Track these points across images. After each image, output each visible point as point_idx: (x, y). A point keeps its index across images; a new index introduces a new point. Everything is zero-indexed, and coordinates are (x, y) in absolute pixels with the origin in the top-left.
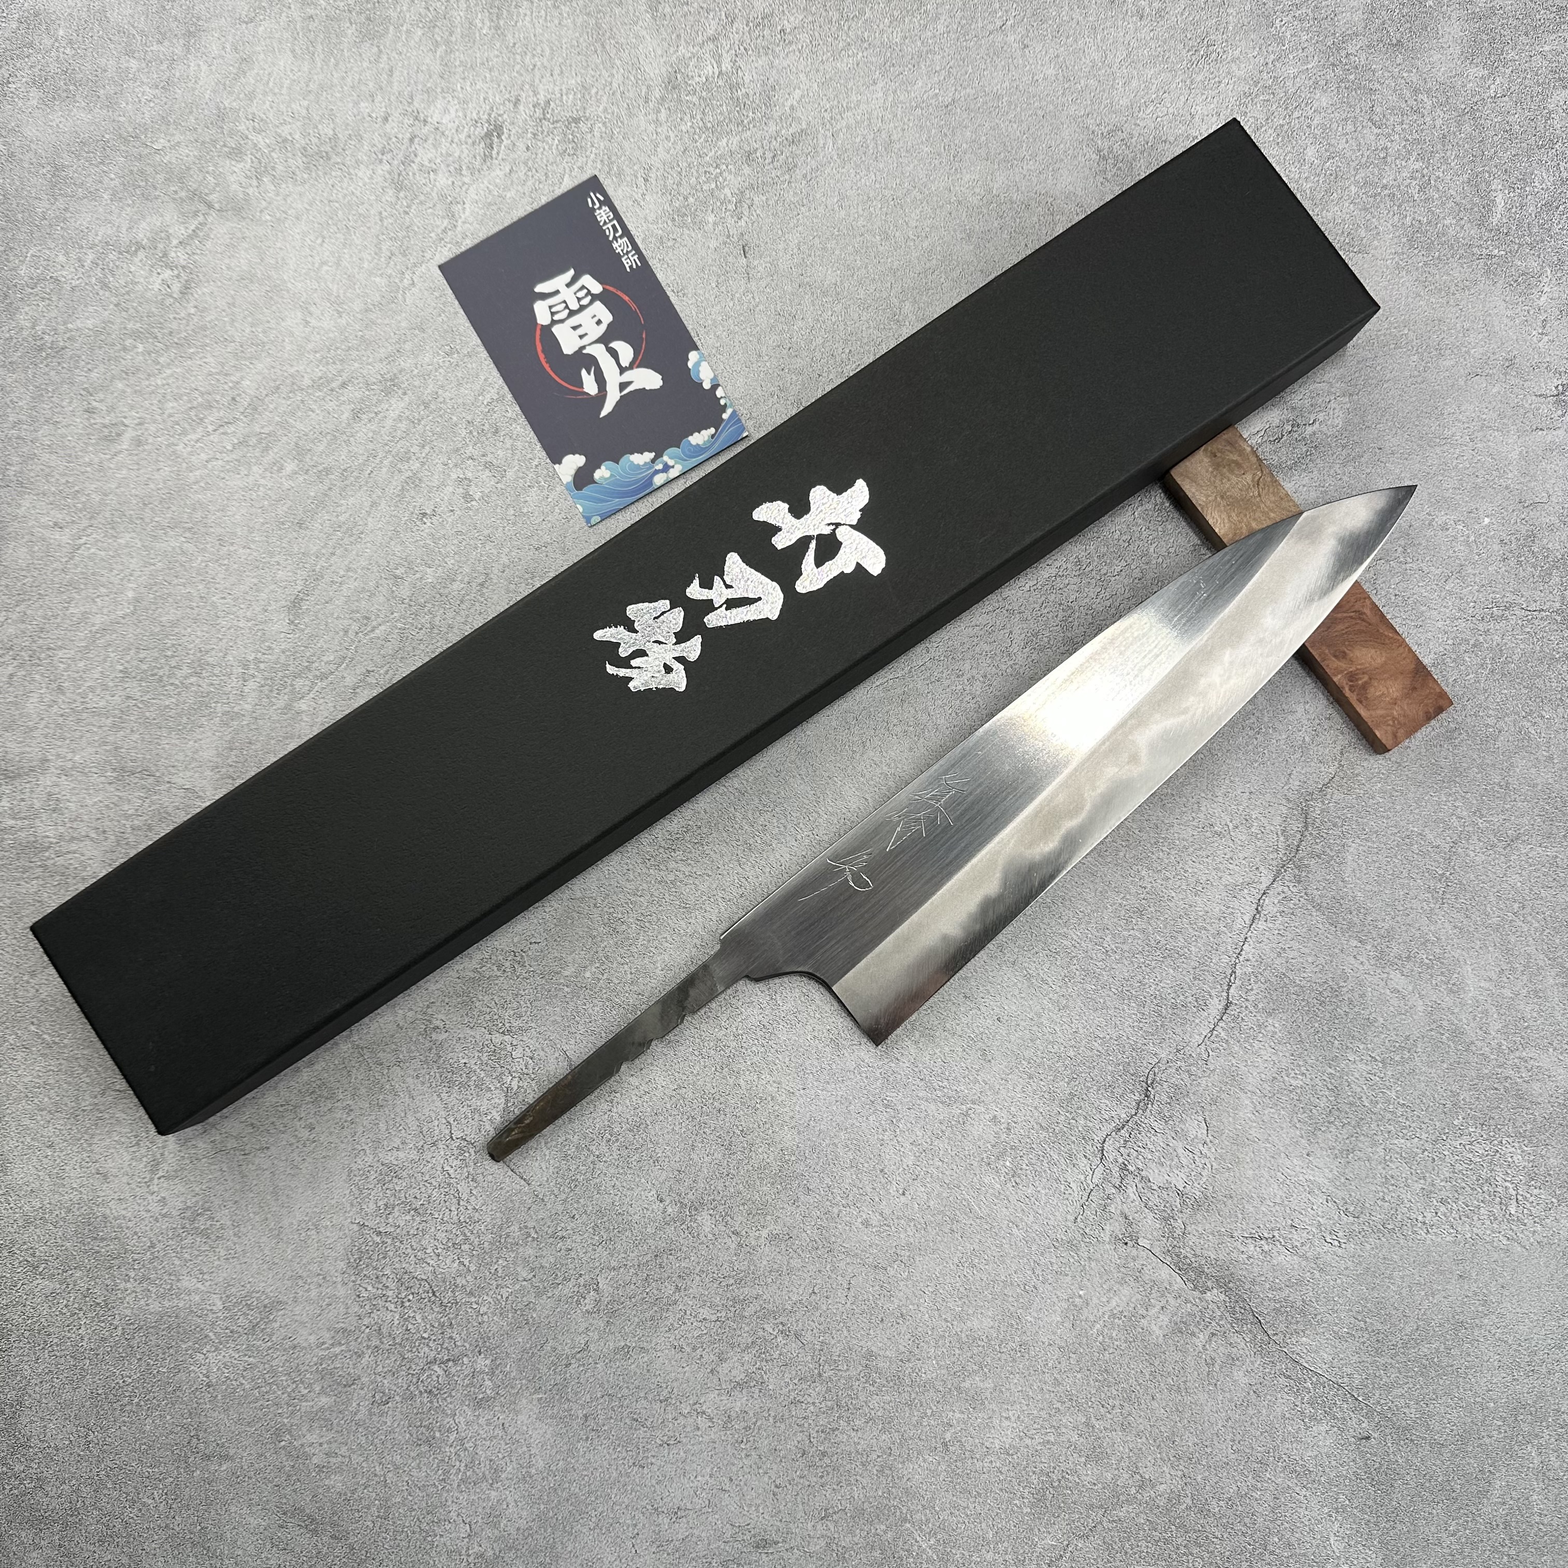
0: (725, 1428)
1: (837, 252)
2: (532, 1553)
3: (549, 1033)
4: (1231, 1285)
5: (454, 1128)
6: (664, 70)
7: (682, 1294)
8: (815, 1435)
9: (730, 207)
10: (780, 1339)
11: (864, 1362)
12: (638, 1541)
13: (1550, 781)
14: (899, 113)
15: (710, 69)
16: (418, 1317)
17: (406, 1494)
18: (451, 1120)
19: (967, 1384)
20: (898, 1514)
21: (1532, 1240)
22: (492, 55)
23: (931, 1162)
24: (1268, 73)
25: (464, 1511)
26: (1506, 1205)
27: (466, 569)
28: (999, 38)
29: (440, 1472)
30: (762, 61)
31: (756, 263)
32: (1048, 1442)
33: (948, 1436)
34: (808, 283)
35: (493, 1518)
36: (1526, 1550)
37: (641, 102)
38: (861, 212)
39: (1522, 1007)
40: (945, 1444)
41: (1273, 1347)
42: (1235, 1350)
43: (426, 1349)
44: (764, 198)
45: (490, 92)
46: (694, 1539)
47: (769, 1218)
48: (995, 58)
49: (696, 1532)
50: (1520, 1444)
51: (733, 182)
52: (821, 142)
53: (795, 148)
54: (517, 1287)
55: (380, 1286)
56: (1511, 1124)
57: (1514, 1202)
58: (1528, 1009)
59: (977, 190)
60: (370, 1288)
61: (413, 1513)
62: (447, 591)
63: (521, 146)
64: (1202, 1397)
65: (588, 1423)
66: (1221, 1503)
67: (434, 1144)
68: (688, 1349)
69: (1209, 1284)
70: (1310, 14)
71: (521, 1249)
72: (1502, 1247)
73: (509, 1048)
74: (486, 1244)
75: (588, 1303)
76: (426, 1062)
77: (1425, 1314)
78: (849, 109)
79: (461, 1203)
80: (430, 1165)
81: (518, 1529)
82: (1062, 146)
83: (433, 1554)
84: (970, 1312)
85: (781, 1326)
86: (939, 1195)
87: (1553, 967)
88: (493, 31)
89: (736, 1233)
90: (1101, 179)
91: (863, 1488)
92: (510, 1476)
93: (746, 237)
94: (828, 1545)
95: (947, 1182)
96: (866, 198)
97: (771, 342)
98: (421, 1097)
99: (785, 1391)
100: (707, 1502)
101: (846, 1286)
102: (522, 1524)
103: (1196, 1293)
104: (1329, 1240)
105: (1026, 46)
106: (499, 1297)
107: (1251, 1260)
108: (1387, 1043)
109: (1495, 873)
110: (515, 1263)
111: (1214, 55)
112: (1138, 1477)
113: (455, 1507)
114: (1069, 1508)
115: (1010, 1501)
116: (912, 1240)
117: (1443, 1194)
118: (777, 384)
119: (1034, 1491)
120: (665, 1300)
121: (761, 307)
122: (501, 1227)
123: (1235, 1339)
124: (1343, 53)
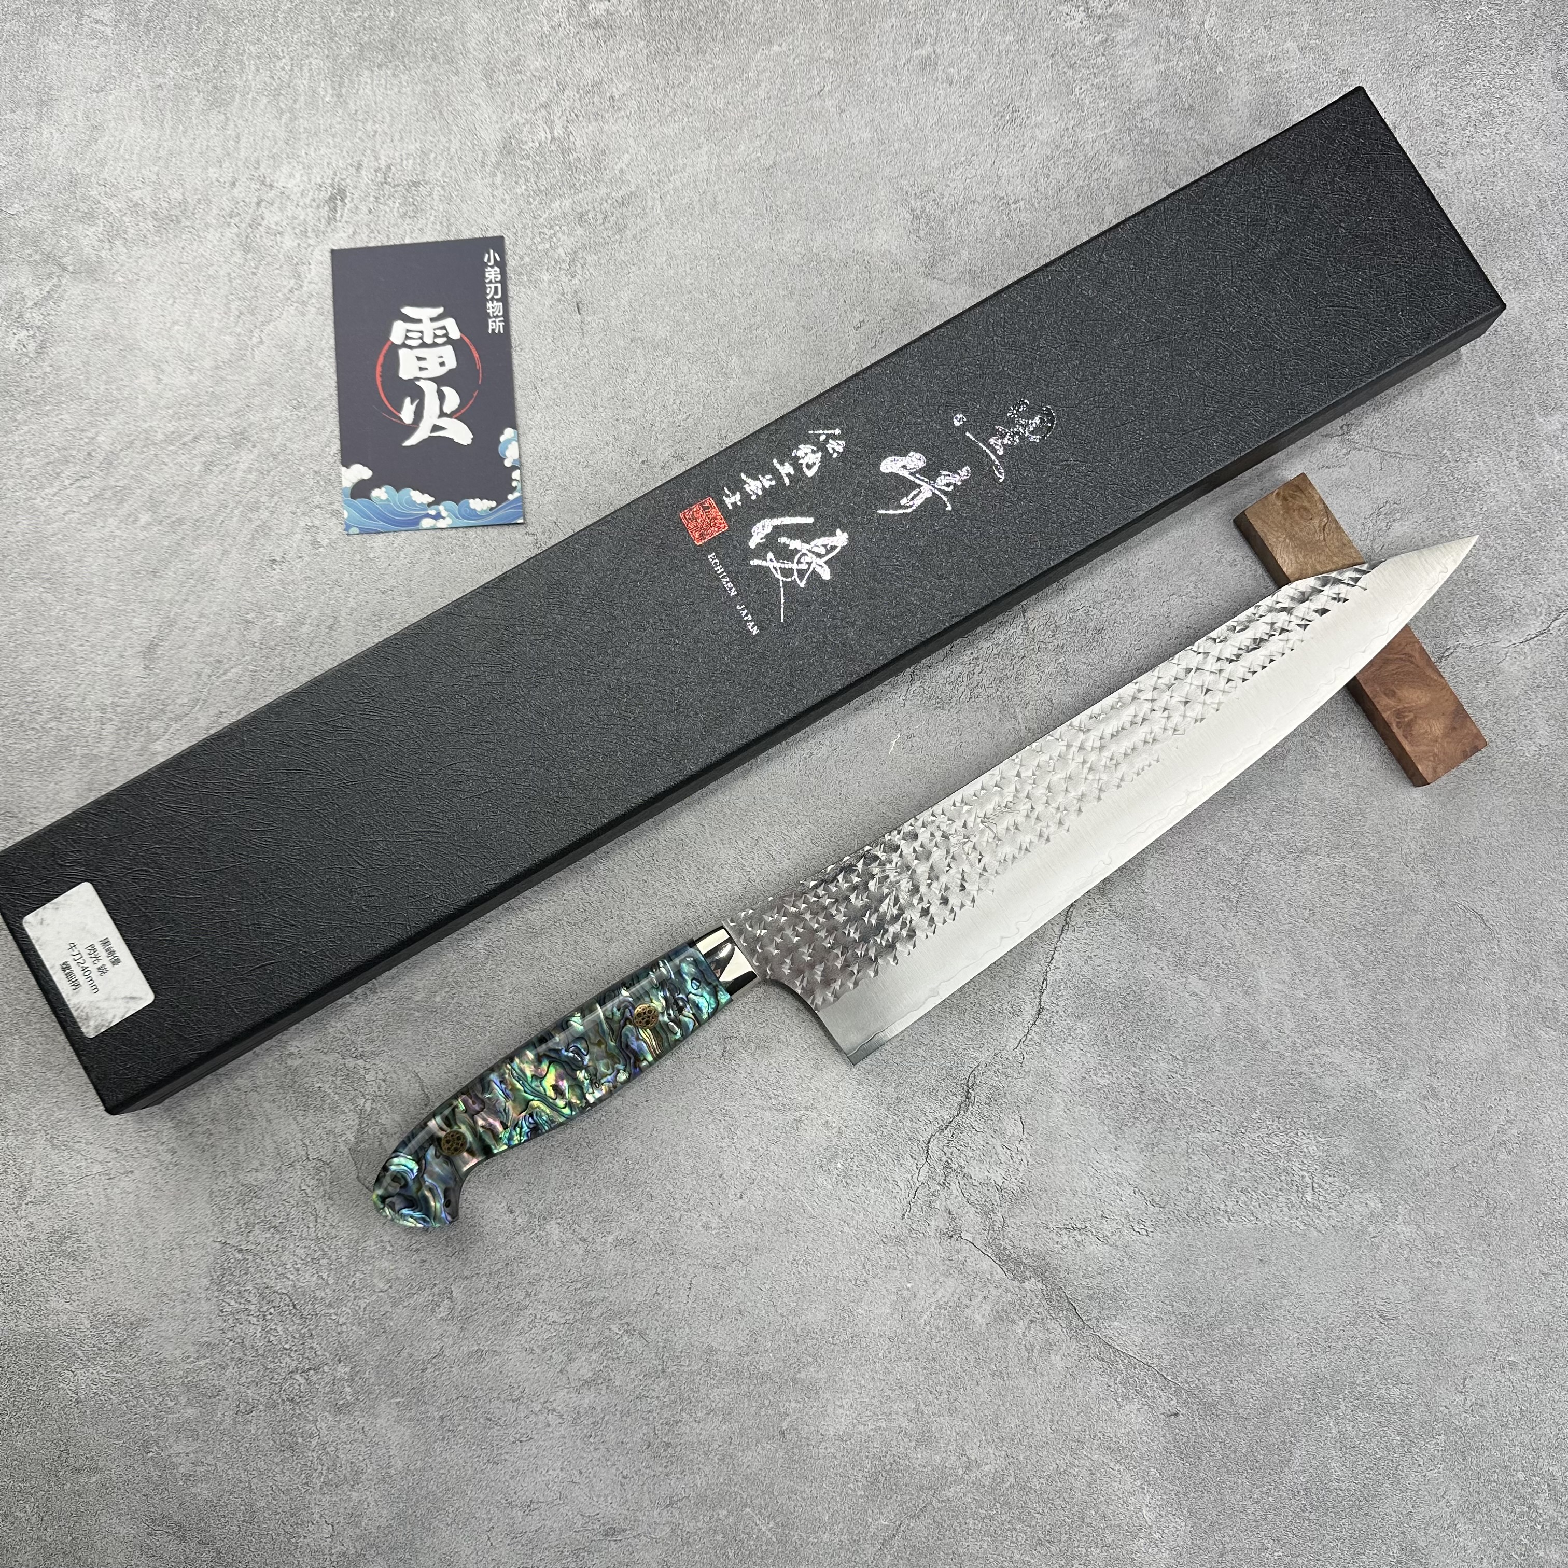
0: (575, 1423)
1: (667, 309)
2: (392, 1549)
3: (401, 1057)
4: (1047, 1274)
5: (310, 1150)
6: (499, 136)
7: (532, 1299)
8: (660, 1427)
9: (563, 266)
10: (625, 1338)
11: (704, 1357)
12: (494, 1534)
13: (1338, 796)
14: (723, 175)
15: (543, 135)
16: (280, 1329)
17: (270, 1498)
18: (307, 1141)
19: (802, 1375)
20: (739, 1499)
21: (1327, 1225)
22: (334, 122)
23: (767, 1166)
24: (1069, 138)
25: (326, 1512)
26: (1303, 1193)
27: (315, 613)
28: (817, 103)
29: (303, 1476)
30: (593, 127)
31: (589, 319)
32: (880, 1427)
33: (785, 1425)
34: (639, 338)
35: (354, 1517)
36: (1326, 1514)
37: (478, 166)
38: (688, 271)
39: (1314, 1007)
40: (782, 1433)
41: (1086, 1332)
42: (1052, 1336)
43: (288, 1359)
44: (596, 258)
45: (333, 157)
46: (547, 1530)
47: (614, 1224)
48: (814, 122)
49: (548, 1523)
50: (1319, 1416)
51: (565, 243)
52: (650, 204)
53: (625, 209)
54: (374, 1297)
55: (243, 1301)
56: (1305, 1117)
57: (1310, 1190)
58: (1320, 1009)
59: (798, 249)
60: (232, 1303)
61: (278, 1517)
62: (296, 634)
63: (365, 210)
64: (1023, 1381)
65: (444, 1424)
66: (1042, 1480)
67: (291, 1165)
68: (538, 1351)
69: (1027, 1273)
70: (1108, 83)
71: (377, 1263)
72: (1300, 1232)
73: (362, 1072)
74: (344, 1258)
75: (443, 1312)
76: (282, 1087)
77: (1228, 1296)
78: (675, 172)
79: (319, 1220)
80: (288, 1185)
81: (379, 1527)
82: (878, 206)
83: (297, 1555)
84: (805, 1307)
85: (626, 1326)
86: (774, 1198)
87: (1343, 969)
88: (336, 99)
89: (583, 1240)
90: (915, 238)
91: (706, 1475)
92: (370, 1477)
93: (580, 294)
94: (673, 1530)
95: (782, 1184)
96: (693, 257)
97: (605, 394)
98: (277, 1121)
99: (630, 1386)
100: (558, 1495)
101: (687, 1286)
102: (383, 1522)
103: (1016, 1283)
104: (1137, 1230)
105: (843, 111)
106: (357, 1308)
107: (1066, 1250)
108: (1187, 1044)
109: (1286, 883)
110: (371, 1275)
111: (1018, 121)
112: (965, 1458)
113: (317, 1509)
114: (900, 1490)
115: (845, 1484)
116: (749, 1241)
117: (1244, 1184)
118: (612, 433)
119: (866, 1475)
120: (516, 1306)
121: (596, 361)
122: (357, 1242)
123: (1052, 1325)
124: (1138, 118)
